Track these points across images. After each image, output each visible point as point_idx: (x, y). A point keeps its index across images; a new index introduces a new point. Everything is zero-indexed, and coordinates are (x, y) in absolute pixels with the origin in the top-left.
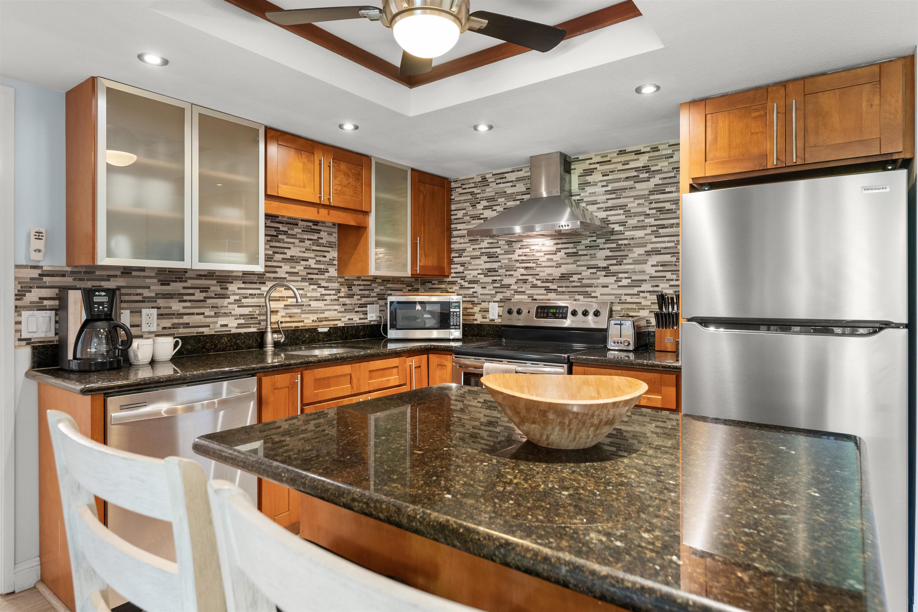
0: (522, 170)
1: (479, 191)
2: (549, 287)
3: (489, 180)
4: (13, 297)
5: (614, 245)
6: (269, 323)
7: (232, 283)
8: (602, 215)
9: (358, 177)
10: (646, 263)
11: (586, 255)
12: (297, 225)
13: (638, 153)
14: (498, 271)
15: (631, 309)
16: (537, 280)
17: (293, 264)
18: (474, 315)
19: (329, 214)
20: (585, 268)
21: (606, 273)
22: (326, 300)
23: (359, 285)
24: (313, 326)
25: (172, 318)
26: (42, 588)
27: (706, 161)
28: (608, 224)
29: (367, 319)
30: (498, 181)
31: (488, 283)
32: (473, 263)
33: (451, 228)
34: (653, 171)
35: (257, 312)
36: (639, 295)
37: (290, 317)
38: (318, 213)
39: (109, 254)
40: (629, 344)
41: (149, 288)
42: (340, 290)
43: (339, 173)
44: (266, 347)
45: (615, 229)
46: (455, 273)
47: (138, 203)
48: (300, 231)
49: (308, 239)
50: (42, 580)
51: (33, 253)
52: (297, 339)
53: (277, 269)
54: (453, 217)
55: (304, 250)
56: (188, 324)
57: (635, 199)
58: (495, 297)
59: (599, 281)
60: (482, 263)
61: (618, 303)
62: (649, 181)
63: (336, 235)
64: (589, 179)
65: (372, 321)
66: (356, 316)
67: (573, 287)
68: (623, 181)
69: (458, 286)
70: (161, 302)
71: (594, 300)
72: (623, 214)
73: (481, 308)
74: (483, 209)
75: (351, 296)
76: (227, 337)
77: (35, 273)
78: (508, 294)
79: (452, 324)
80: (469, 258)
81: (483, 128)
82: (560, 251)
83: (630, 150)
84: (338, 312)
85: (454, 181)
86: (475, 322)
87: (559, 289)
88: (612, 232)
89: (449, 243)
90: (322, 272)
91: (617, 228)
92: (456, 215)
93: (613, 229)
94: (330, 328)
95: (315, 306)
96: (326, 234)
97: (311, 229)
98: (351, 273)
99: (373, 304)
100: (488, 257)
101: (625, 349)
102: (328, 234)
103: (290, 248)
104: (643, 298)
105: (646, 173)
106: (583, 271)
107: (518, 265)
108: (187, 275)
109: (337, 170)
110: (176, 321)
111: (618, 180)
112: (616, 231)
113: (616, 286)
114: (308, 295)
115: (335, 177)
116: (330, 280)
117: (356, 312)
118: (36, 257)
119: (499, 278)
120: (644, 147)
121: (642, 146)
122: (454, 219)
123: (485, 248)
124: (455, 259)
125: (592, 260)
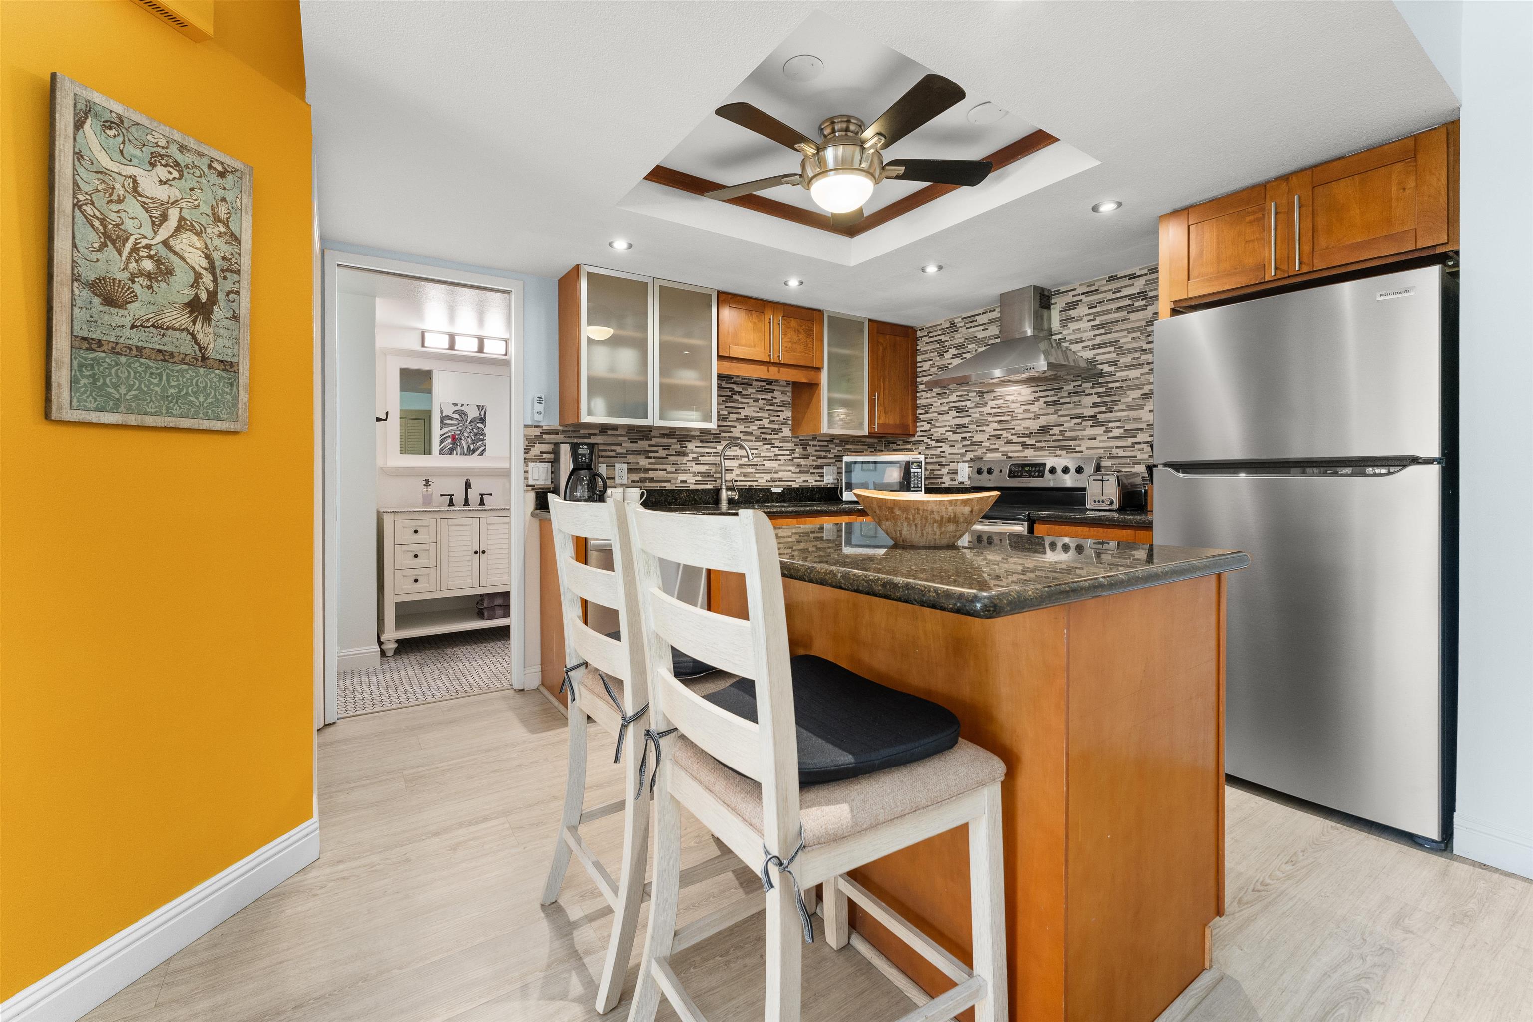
0: (994, 310)
1: (947, 338)
2: (1025, 442)
3: (958, 325)
4: (523, 451)
5: (1103, 389)
6: (723, 481)
7: (690, 441)
8: (1088, 354)
9: (809, 332)
10: (1143, 409)
11: (1070, 403)
12: (751, 385)
13: (1133, 277)
14: (967, 427)
15: (1123, 464)
16: (1012, 434)
17: (747, 424)
18: (942, 478)
19: (779, 372)
20: (1068, 418)
21: (1093, 423)
22: (780, 460)
23: (814, 445)
24: (767, 486)
25: (639, 473)
26: (543, 689)
27: (1189, 280)
28: (1095, 365)
29: (823, 481)
30: (968, 326)
31: (957, 440)
32: (940, 420)
33: (916, 382)
34: (1151, 298)
35: (713, 470)
36: (1134, 447)
37: (744, 475)
38: (768, 371)
39: (590, 413)
40: (1112, 503)
41: (621, 445)
42: (795, 450)
43: (790, 330)
44: (721, 503)
45: (1104, 371)
46: (921, 431)
47: (612, 370)
48: (754, 391)
49: (762, 399)
50: (543, 684)
51: (536, 415)
52: (751, 497)
53: (732, 429)
54: (919, 370)
55: (758, 410)
56: (653, 478)
57: (1128, 333)
58: (965, 456)
59: (1085, 433)
60: (951, 419)
61: (1108, 457)
62: (1146, 309)
63: (790, 394)
64: (1073, 313)
65: (829, 483)
66: (811, 477)
67: (1053, 441)
68: (1114, 313)
69: (923, 446)
70: (630, 458)
71: (1079, 455)
72: (1114, 352)
73: (949, 470)
74: (951, 358)
75: (806, 457)
76: (686, 492)
77: (537, 432)
78: (979, 452)
79: (912, 485)
80: (936, 414)
81: (932, 270)
82: (1039, 400)
83: (1123, 275)
84: (793, 473)
85: (920, 330)
86: (943, 485)
87: (1038, 444)
88: (1101, 374)
89: (915, 398)
90: (776, 431)
91: (1107, 368)
92: (922, 367)
93: (1102, 370)
94: (784, 488)
95: (769, 465)
96: (780, 393)
97: (764, 389)
98: (806, 432)
99: (830, 465)
100: (957, 412)
101: (1108, 508)
102: (782, 393)
103: (744, 408)
104: (1139, 450)
105: (1142, 300)
106: (1066, 421)
107: (990, 419)
108: (652, 434)
109: (787, 327)
110: (643, 475)
111: (1108, 312)
112: (1106, 373)
113: (1105, 438)
114: (762, 455)
115: (785, 335)
116: (784, 440)
117: (811, 473)
118: (539, 417)
119: (969, 435)
120: (1140, 270)
121: (1138, 268)
122: (920, 372)
123: (954, 402)
124: (921, 416)
125: (1077, 409)
